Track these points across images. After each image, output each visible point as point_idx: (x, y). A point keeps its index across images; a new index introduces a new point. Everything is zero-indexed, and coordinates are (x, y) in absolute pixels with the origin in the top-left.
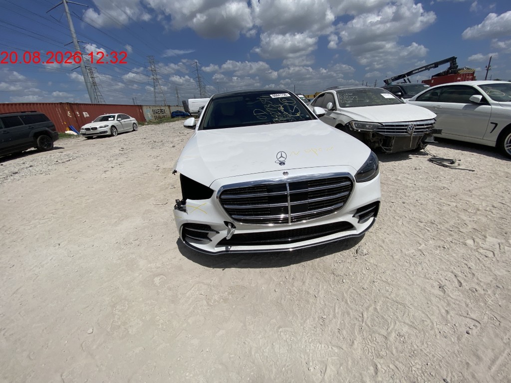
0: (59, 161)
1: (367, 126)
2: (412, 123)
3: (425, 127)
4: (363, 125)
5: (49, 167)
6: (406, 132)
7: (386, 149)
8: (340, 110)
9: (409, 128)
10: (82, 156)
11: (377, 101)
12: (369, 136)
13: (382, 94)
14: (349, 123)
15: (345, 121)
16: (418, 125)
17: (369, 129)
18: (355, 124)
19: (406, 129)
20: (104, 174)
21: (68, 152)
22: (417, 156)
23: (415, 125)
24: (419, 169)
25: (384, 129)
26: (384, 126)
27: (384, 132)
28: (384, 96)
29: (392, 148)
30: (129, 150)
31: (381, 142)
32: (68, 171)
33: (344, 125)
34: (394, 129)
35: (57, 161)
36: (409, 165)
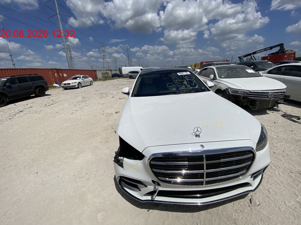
0: (47, 104)
1: (239, 92)
2: (271, 91)
3: (280, 94)
4: (236, 91)
5: (41, 108)
6: (267, 97)
7: (252, 108)
8: (219, 80)
9: (269, 95)
10: (60, 101)
11: (244, 75)
12: (240, 98)
13: (247, 70)
14: (226, 89)
15: (223, 88)
16: (275, 93)
17: (240, 94)
18: (231, 90)
19: (267, 95)
20: (71, 115)
21: (53, 98)
22: (273, 111)
23: (273, 93)
24: (277, 123)
25: (252, 95)
26: (251, 93)
27: (252, 97)
28: (248, 71)
29: (257, 107)
30: (87, 99)
31: (249, 102)
32: (51, 112)
33: (223, 90)
34: (259, 95)
35: (46, 105)
36: (269, 119)
